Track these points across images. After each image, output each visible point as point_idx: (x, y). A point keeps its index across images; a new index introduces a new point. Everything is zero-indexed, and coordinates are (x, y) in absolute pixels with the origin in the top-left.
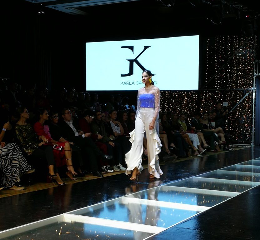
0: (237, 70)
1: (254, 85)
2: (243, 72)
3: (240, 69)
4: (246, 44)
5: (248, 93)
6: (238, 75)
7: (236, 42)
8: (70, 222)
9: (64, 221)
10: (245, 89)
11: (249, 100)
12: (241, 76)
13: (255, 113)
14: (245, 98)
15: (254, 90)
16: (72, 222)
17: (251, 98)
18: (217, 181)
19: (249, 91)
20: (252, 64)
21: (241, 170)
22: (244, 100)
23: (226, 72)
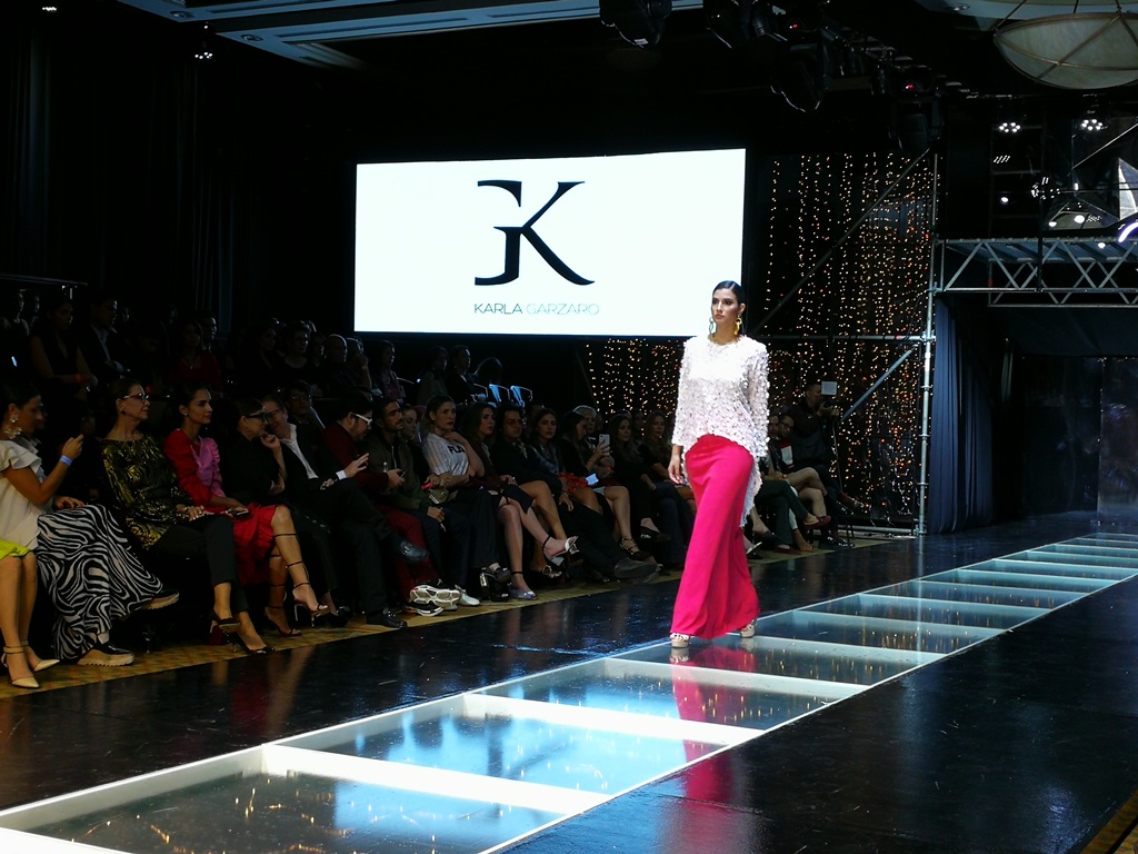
0: (872, 271)
1: (929, 323)
2: (892, 279)
3: (882, 267)
4: (904, 183)
5: (910, 352)
6: (876, 289)
7: (871, 174)
8: (285, 774)
9: (263, 770)
10: (898, 337)
11: (911, 375)
12: (885, 291)
13: (929, 422)
14: (899, 367)
15: (929, 344)
16: (292, 775)
17: (916, 371)
18: (791, 648)
19: (910, 344)
20: (926, 251)
21: (879, 612)
22: (895, 374)
23: (836, 277)
